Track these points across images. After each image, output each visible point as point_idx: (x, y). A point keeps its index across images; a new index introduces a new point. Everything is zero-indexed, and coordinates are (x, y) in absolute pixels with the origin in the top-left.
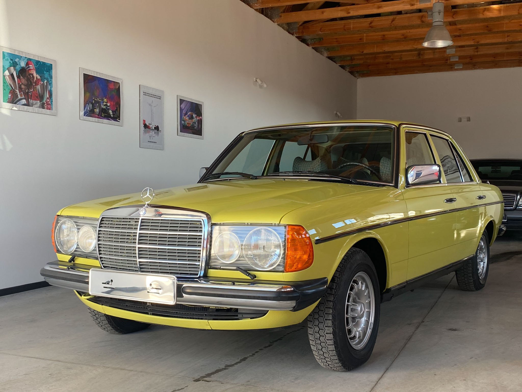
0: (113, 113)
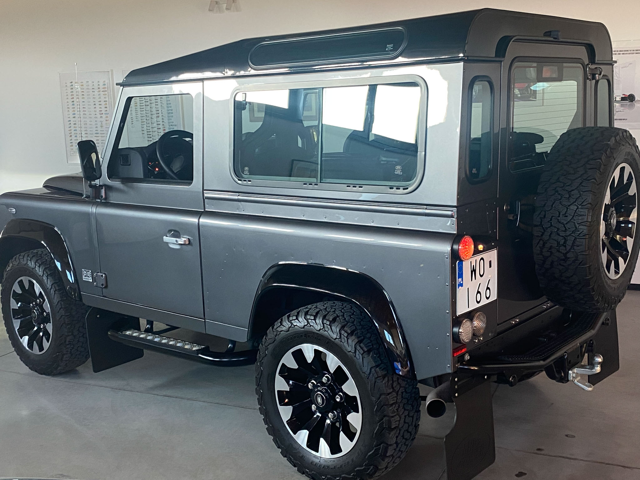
0: (521, 92)
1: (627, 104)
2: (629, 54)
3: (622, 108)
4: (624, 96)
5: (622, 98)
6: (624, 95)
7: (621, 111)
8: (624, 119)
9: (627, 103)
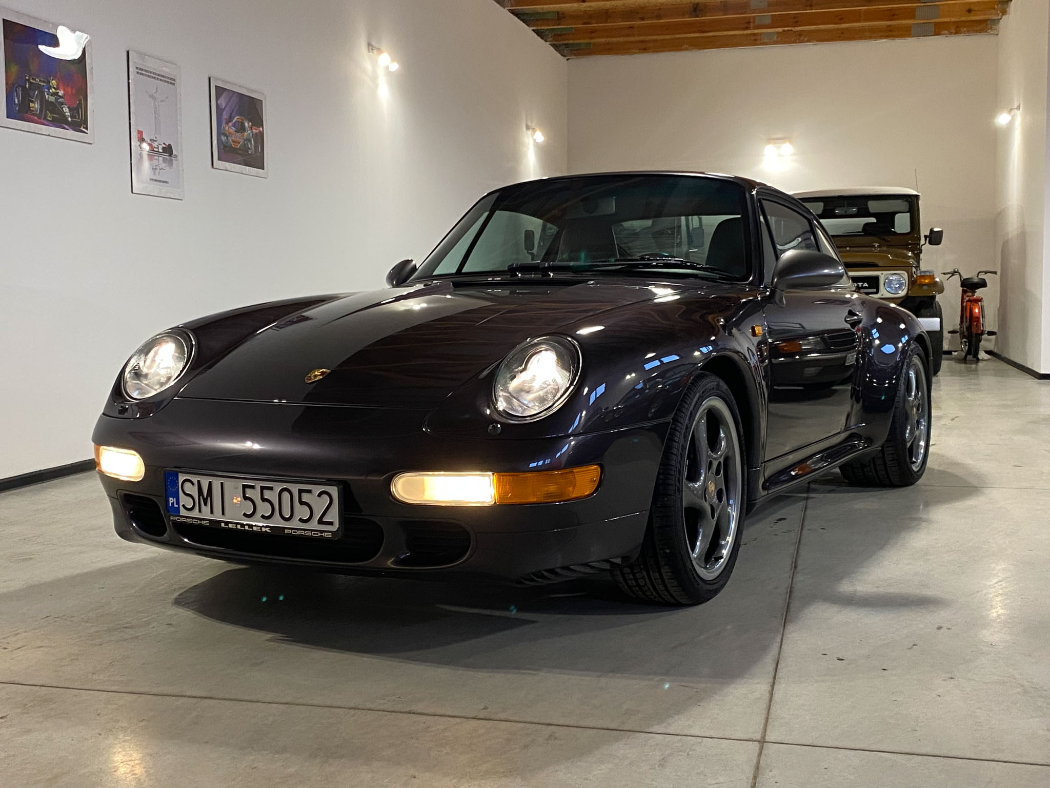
0: (71, 113)
1: (167, 158)
2: (165, 81)
3: (164, 165)
4: (164, 146)
5: (163, 148)
6: (164, 144)
7: (163, 169)
8: (166, 182)
9: (166, 156)
